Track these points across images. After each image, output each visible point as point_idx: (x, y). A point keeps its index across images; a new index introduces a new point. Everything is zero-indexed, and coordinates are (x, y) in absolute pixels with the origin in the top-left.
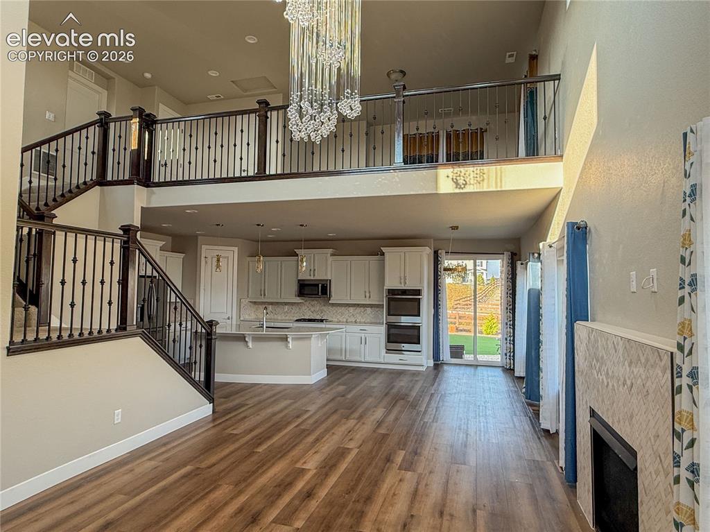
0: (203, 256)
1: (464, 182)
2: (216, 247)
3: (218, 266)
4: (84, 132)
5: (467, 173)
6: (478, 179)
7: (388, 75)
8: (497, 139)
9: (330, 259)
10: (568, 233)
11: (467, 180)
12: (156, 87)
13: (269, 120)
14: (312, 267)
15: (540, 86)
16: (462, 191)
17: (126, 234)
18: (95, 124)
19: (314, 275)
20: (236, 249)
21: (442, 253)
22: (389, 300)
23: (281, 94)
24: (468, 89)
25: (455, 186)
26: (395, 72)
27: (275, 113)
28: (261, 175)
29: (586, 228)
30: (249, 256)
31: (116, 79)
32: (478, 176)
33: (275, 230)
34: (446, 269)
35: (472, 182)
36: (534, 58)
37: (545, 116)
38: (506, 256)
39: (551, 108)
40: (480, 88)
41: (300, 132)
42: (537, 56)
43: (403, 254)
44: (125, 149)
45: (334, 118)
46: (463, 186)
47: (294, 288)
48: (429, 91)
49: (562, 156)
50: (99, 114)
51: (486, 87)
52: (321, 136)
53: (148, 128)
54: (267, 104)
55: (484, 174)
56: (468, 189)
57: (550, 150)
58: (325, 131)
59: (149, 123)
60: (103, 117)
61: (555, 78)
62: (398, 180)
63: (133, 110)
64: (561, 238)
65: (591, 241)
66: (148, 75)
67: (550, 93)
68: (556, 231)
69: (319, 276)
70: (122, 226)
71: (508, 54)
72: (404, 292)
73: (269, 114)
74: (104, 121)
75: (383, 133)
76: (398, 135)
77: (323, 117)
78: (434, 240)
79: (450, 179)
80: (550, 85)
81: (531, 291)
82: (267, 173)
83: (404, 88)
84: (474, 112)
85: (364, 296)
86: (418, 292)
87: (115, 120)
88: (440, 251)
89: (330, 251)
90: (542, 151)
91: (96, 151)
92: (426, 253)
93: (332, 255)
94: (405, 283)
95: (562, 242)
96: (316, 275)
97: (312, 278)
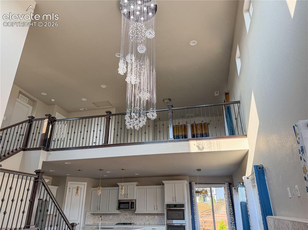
0: (68, 187)
1: (202, 147)
2: (77, 183)
3: (77, 193)
4: (21, 125)
5: (203, 143)
6: (209, 146)
7: (164, 100)
8: (215, 128)
9: (136, 188)
10: (255, 171)
11: (204, 146)
12: (56, 105)
13: (111, 120)
14: (126, 192)
15: (232, 106)
16: (201, 151)
17: (37, 175)
18: (26, 122)
19: (127, 197)
20: (86, 183)
21: (193, 183)
22: (168, 211)
23: (115, 108)
24: (200, 107)
25: (198, 149)
26: (166, 99)
27: (114, 117)
28: (106, 145)
29: (263, 168)
30: (92, 188)
31: (38, 102)
32: (209, 144)
33: (108, 173)
34: (197, 192)
35: (206, 147)
36: (227, 94)
37: (236, 118)
38: (226, 185)
39: (238, 115)
40: (205, 106)
41: (130, 125)
42: (228, 93)
43: (173, 184)
44: (39, 133)
45: (145, 119)
46: (202, 149)
47: (116, 205)
48: (183, 108)
49: (246, 135)
50: (29, 117)
51: (208, 106)
52: (139, 127)
53: (52, 123)
54: (110, 113)
55: (211, 143)
56: (204, 150)
57: (240, 133)
58: (141, 125)
59: (52, 121)
60: (31, 118)
61: (238, 102)
62: (171, 146)
63: (46, 115)
64: (252, 174)
65: (267, 175)
66: (53, 100)
67: (236, 108)
68: (249, 170)
69: (130, 198)
70: (36, 170)
71: (215, 92)
72: (175, 206)
73: (111, 117)
74: (31, 120)
75: (163, 125)
76: (171, 126)
77: (141, 119)
78: (189, 177)
79: (196, 146)
80: (236, 105)
81: (242, 203)
82: (109, 143)
83: (172, 107)
84: (204, 116)
85: (154, 209)
86: (183, 206)
87: (36, 120)
88: (192, 183)
89: (136, 183)
90: (236, 133)
91: (24, 134)
92: (185, 183)
93: (137, 185)
94: (176, 201)
95: (253, 176)
96: (128, 197)
97: (126, 199)
